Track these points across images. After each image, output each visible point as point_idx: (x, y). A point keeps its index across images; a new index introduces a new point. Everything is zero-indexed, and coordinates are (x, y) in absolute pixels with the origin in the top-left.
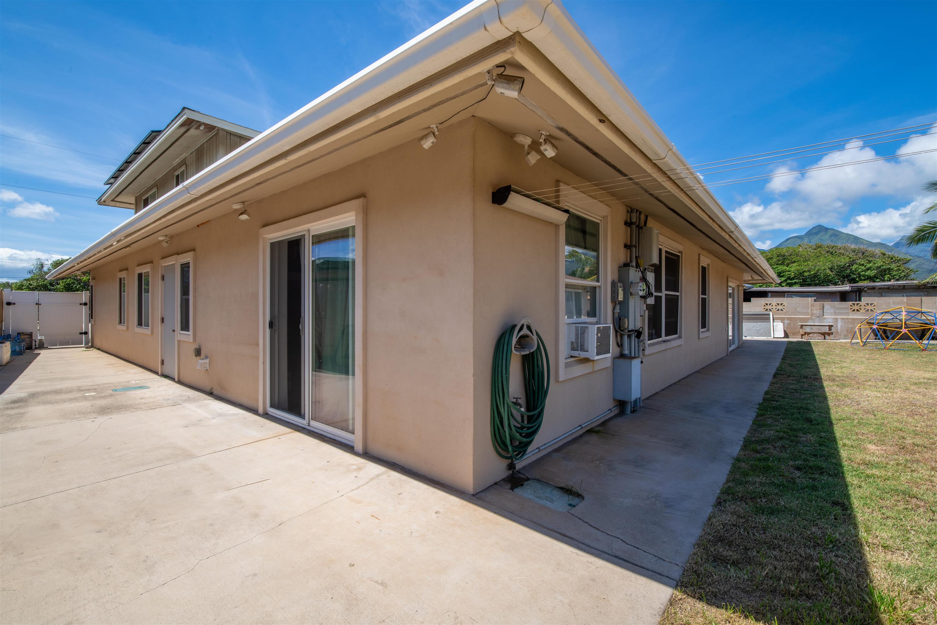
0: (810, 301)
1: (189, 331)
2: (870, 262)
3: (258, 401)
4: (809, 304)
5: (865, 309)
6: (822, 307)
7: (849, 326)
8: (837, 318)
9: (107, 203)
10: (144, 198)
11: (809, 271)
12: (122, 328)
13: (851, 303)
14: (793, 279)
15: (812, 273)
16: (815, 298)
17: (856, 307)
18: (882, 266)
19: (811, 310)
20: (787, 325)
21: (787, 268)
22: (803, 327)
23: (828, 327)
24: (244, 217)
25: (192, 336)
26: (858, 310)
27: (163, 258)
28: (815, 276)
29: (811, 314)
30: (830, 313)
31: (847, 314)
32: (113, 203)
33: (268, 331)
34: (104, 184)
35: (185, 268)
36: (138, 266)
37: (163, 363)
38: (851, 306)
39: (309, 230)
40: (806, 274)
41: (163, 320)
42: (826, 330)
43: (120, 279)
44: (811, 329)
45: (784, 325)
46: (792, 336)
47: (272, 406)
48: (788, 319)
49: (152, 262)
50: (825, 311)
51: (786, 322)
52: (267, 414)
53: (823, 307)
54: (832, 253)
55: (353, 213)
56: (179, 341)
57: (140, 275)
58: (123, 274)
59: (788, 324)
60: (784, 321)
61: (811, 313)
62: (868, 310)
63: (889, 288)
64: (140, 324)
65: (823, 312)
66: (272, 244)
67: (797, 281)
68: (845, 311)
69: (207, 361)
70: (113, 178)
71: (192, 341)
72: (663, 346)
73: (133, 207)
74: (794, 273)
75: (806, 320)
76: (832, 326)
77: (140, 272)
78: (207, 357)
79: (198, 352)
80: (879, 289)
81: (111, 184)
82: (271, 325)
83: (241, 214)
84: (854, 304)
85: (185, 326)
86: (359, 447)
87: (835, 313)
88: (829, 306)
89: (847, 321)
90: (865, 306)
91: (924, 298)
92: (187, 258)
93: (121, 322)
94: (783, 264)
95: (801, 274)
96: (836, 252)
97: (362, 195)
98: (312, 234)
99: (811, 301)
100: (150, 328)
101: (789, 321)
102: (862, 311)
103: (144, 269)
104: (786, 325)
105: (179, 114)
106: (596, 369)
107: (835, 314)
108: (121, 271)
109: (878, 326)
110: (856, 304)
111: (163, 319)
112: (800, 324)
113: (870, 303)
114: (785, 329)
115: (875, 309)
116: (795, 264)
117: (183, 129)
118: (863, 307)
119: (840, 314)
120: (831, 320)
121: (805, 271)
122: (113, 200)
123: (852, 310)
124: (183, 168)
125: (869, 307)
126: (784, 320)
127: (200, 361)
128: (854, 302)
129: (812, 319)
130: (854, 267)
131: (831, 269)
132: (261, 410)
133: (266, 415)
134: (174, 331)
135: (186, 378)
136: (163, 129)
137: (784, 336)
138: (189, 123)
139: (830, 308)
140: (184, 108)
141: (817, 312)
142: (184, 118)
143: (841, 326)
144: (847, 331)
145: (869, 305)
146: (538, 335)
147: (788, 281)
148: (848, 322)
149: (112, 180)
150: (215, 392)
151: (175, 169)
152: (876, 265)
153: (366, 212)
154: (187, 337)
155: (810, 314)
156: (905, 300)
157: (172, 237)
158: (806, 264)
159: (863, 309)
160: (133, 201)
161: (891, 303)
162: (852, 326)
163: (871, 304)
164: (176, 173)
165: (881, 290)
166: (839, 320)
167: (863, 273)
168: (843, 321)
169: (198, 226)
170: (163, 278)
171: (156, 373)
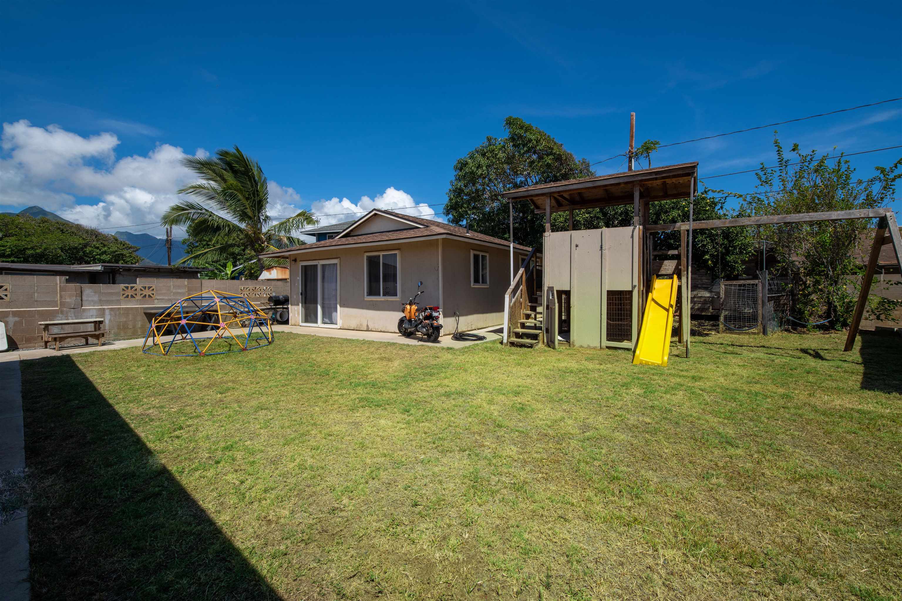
0: (58, 282)
2: (104, 246)
4: (57, 287)
5: (141, 294)
6: (79, 292)
7: (122, 320)
8: (104, 309)
11: (32, 248)
13: (122, 286)
14: (9, 256)
16: (67, 277)
17: (130, 292)
18: (116, 251)
19: (61, 297)
20: (14, 325)
22: (50, 327)
23: (93, 324)
26: (132, 296)
28: (41, 255)
29: (61, 305)
30: (92, 301)
31: (118, 302)
38: (123, 290)
42: (90, 328)
44: (62, 328)
45: (6, 326)
46: (25, 345)
48: (15, 314)
50: (84, 298)
51: (12, 320)
53: (81, 292)
54: (62, 230)
59: (15, 323)
60: (7, 319)
61: (61, 302)
62: (145, 296)
63: (145, 271)
65: (82, 300)
68: (114, 298)
74: (10, 250)
75: (52, 315)
76: (101, 322)
80: (136, 270)
84: (127, 288)
87: (100, 300)
88: (91, 290)
89: (118, 313)
90: (141, 290)
96: (67, 231)
99: (60, 282)
101: (17, 319)
102: (139, 297)
104: (11, 325)
107: (101, 302)
109: (188, 320)
110: (129, 288)
112: (43, 323)
113: (147, 286)
114: (10, 334)
115: (153, 294)
116: (13, 238)
118: (139, 292)
119: (108, 302)
120: (94, 312)
121: (27, 249)
123: (125, 296)
125: (147, 292)
126: (7, 317)
128: (127, 285)
129: (62, 312)
130: (88, 249)
131: (62, 249)
137: (8, 345)
139: (92, 293)
141: (71, 300)
143: (110, 321)
144: (119, 328)
145: (147, 288)
148: (120, 313)
152: (111, 250)
155: (59, 303)
156: (186, 283)
158: (28, 239)
159: (139, 295)
161: (172, 287)
162: (125, 320)
163: (149, 288)
165: (136, 273)
166: (107, 312)
167: (98, 256)
168: (112, 313)
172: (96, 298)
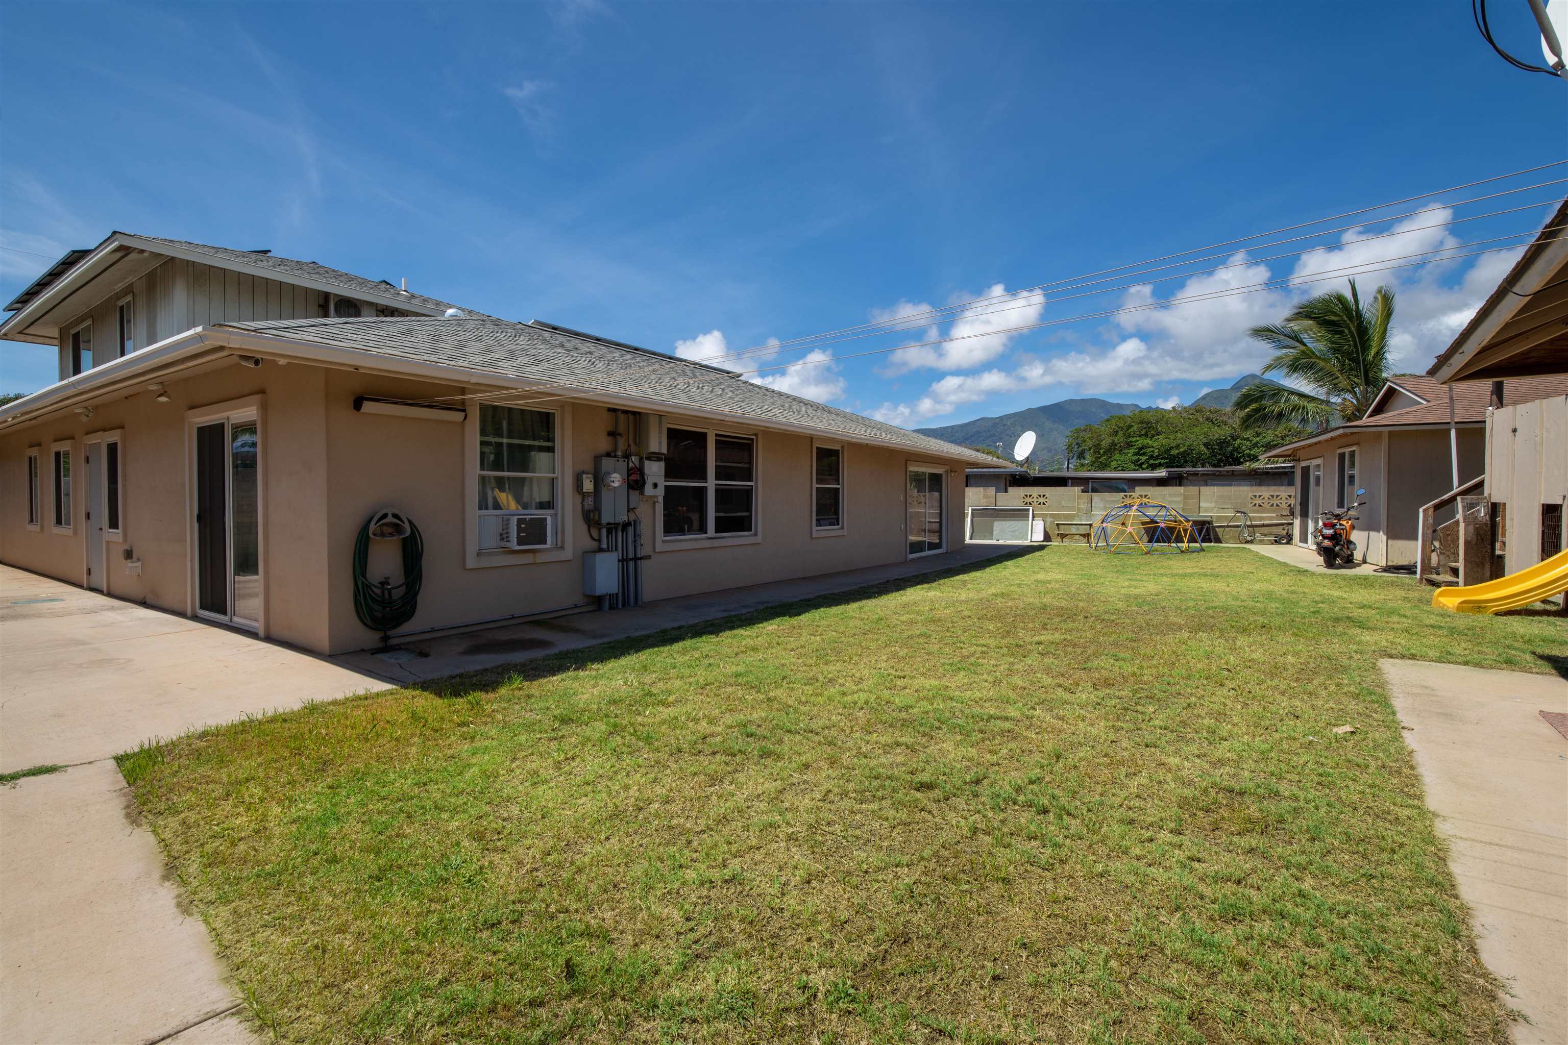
0: (1076, 492)
1: (118, 528)
3: (186, 603)
4: (1076, 496)
6: (1089, 500)
9: (9, 336)
10: (73, 331)
11: (1178, 447)
12: (34, 528)
13: (1122, 495)
14: (1157, 458)
15: (1182, 450)
17: (1128, 500)
19: (1078, 504)
21: (1150, 442)
23: (1088, 526)
24: (163, 399)
25: (121, 535)
27: (87, 434)
28: (1184, 454)
30: (1099, 507)
32: (22, 337)
33: (196, 525)
34: (4, 310)
35: (112, 449)
36: (55, 441)
37: (89, 572)
38: (1122, 498)
39: (228, 419)
40: (1174, 452)
41: (88, 516)
43: (30, 458)
44: (1069, 529)
47: (202, 607)
48: (1051, 515)
49: (73, 438)
51: (1049, 520)
52: (197, 616)
55: (255, 408)
56: (108, 542)
57: (58, 454)
58: (34, 452)
59: (1051, 523)
61: (1077, 508)
63: (1214, 475)
64: (59, 521)
66: (199, 429)
67: (1162, 461)
68: (1116, 505)
69: (139, 564)
70: (18, 302)
71: (121, 540)
72: (708, 544)
73: (56, 342)
75: (1072, 517)
77: (57, 449)
78: (139, 560)
79: (129, 555)
80: (1202, 474)
81: (18, 309)
82: (199, 518)
83: (160, 396)
84: (1126, 496)
85: (114, 524)
86: (262, 633)
87: (1105, 507)
88: (1098, 498)
90: (1138, 498)
91: (1203, 489)
92: (114, 437)
93: (32, 521)
94: (1146, 435)
95: (1167, 451)
97: (262, 392)
98: (231, 422)
100: (71, 527)
103: (64, 447)
104: (1048, 524)
105: (109, 238)
106: (539, 560)
108: (31, 446)
110: (1128, 497)
111: (88, 514)
114: (1047, 530)
117: (118, 255)
121: (1172, 448)
122: (20, 333)
123: (1124, 503)
124: (129, 298)
126: (1046, 518)
127: (130, 565)
129: (1078, 516)
132: (189, 613)
133: (195, 618)
134: (101, 529)
135: (117, 589)
136: (92, 248)
137: (1044, 539)
138: (124, 250)
139: (1100, 501)
140: (115, 233)
141: (1084, 506)
142: (115, 244)
145: (1143, 497)
146: (410, 522)
147: (1151, 462)
149: (19, 305)
150: (148, 601)
151: (118, 296)
153: (264, 408)
154: (116, 535)
157: (96, 408)
160: (56, 335)
163: (1146, 496)
164: (120, 303)
165: (1205, 477)
169: (126, 398)
170: (87, 460)
171: (81, 586)
172: (1101, 505)
